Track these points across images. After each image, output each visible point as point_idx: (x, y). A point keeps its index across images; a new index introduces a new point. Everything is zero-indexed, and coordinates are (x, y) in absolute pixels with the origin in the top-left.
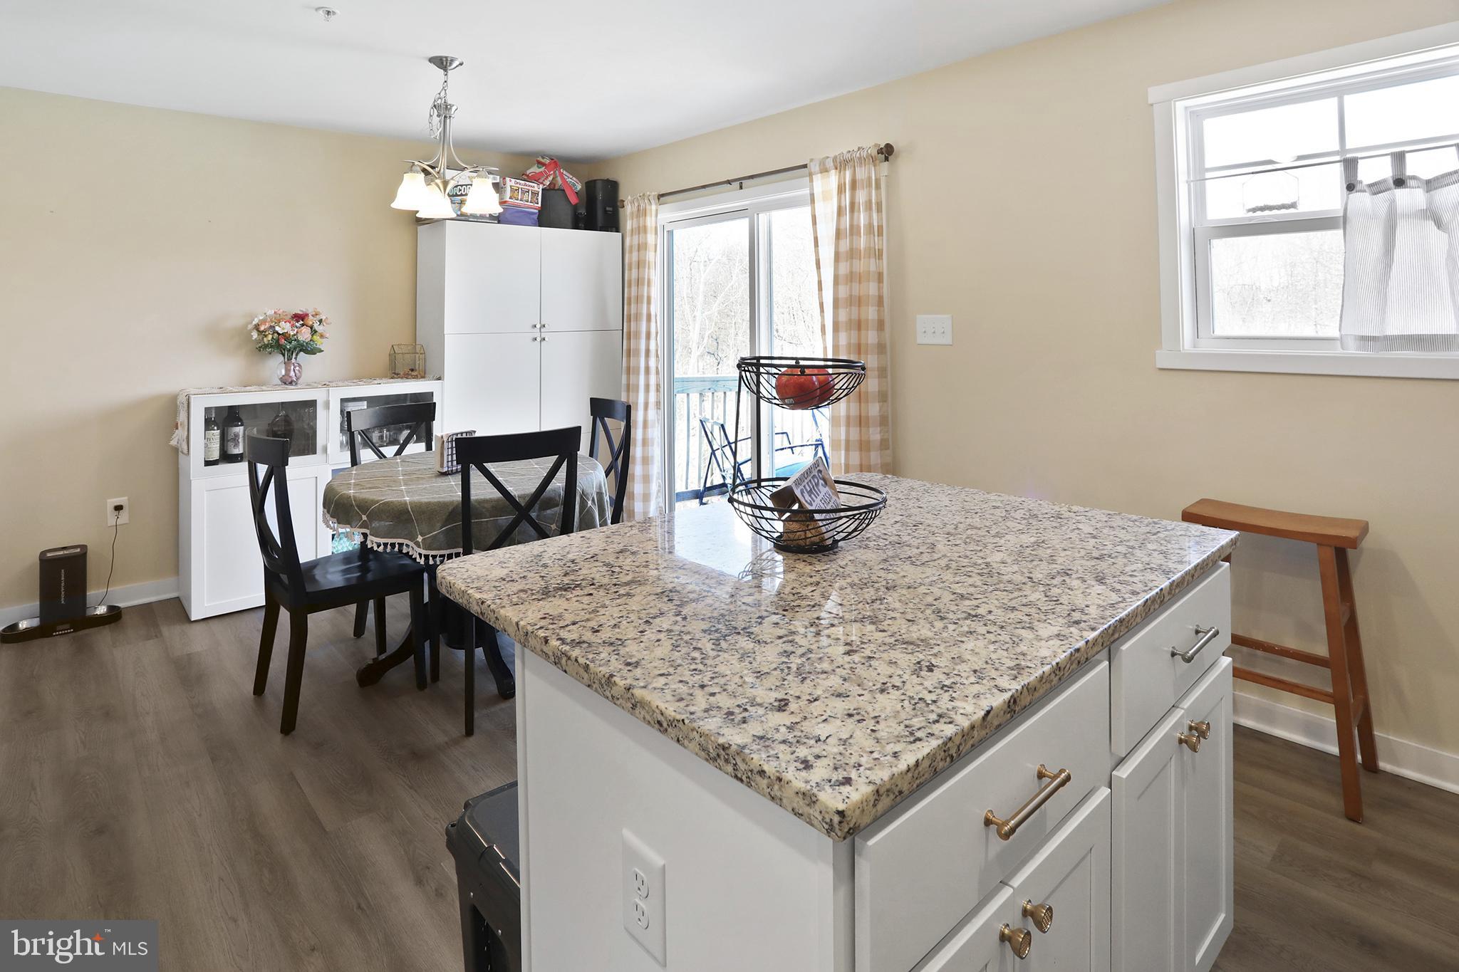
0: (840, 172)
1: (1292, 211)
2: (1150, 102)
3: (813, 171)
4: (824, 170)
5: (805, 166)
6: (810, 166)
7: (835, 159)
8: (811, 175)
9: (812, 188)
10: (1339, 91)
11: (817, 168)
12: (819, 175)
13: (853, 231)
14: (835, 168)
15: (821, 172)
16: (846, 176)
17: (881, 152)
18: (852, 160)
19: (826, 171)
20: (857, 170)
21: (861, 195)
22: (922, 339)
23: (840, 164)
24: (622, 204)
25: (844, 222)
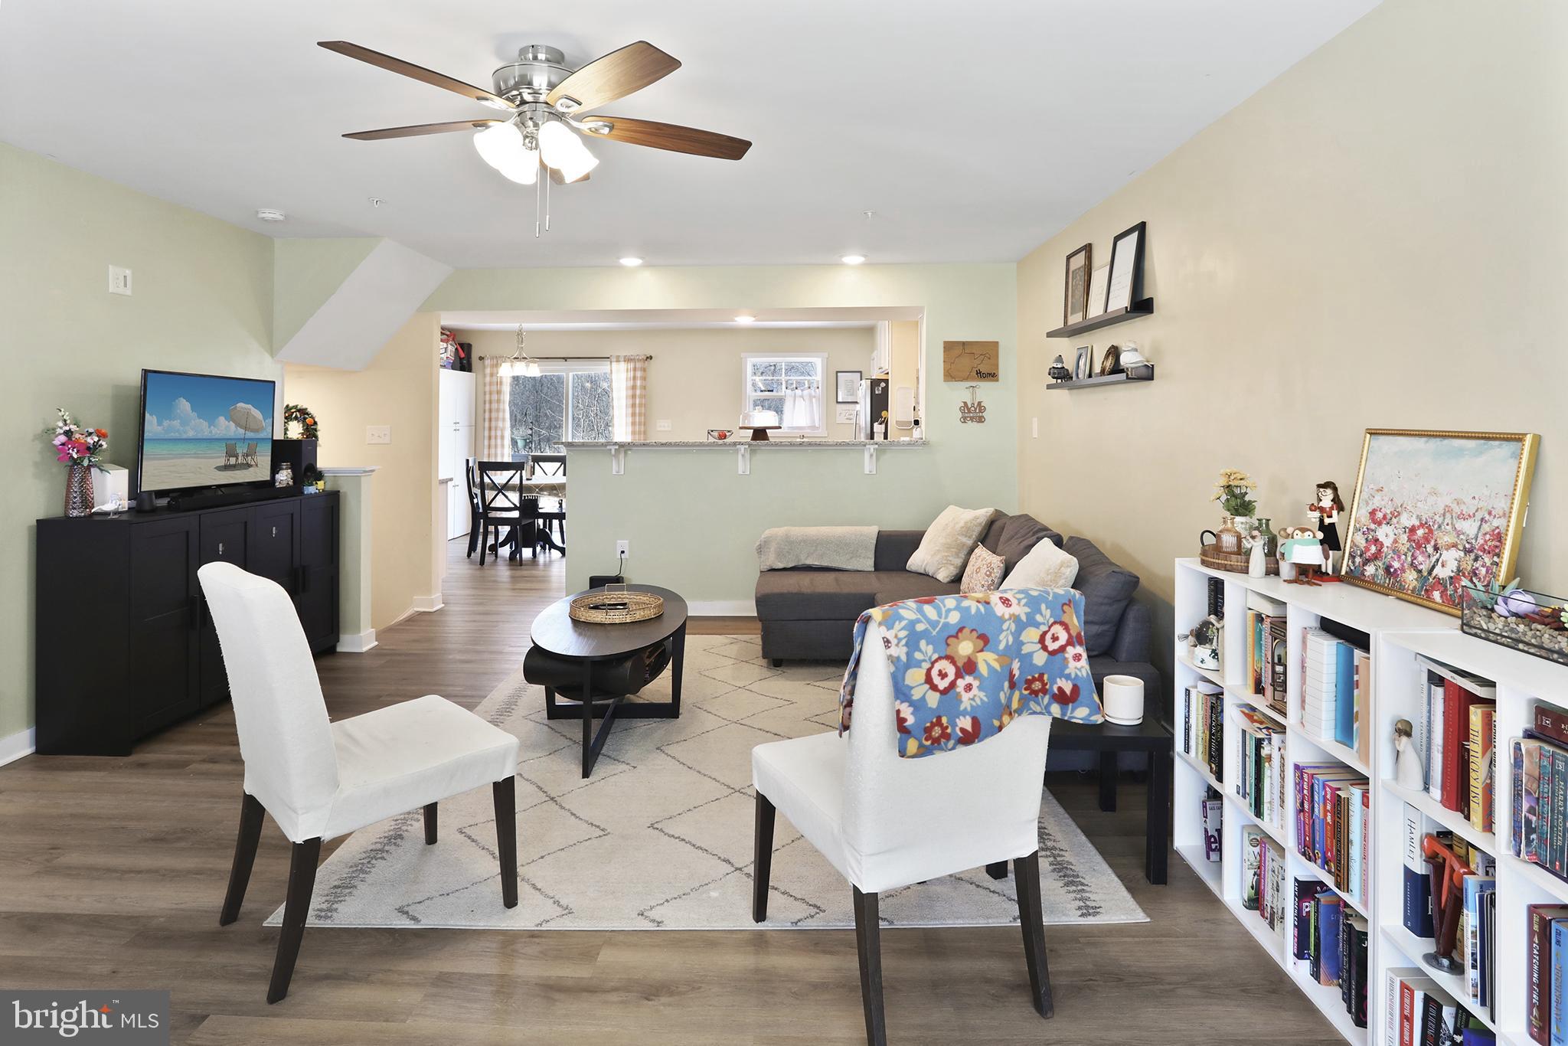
0: (628, 363)
1: (771, 393)
2: (742, 357)
3: (612, 360)
4: (618, 361)
5: (608, 358)
6: (611, 358)
7: (625, 356)
8: (611, 362)
9: (612, 367)
11: (615, 360)
12: (616, 363)
13: (634, 387)
14: (625, 361)
15: (617, 361)
16: (631, 365)
17: (647, 358)
18: (634, 359)
19: (619, 361)
20: (637, 363)
21: (639, 374)
22: (659, 429)
23: (628, 360)
24: (481, 358)
25: (631, 383)
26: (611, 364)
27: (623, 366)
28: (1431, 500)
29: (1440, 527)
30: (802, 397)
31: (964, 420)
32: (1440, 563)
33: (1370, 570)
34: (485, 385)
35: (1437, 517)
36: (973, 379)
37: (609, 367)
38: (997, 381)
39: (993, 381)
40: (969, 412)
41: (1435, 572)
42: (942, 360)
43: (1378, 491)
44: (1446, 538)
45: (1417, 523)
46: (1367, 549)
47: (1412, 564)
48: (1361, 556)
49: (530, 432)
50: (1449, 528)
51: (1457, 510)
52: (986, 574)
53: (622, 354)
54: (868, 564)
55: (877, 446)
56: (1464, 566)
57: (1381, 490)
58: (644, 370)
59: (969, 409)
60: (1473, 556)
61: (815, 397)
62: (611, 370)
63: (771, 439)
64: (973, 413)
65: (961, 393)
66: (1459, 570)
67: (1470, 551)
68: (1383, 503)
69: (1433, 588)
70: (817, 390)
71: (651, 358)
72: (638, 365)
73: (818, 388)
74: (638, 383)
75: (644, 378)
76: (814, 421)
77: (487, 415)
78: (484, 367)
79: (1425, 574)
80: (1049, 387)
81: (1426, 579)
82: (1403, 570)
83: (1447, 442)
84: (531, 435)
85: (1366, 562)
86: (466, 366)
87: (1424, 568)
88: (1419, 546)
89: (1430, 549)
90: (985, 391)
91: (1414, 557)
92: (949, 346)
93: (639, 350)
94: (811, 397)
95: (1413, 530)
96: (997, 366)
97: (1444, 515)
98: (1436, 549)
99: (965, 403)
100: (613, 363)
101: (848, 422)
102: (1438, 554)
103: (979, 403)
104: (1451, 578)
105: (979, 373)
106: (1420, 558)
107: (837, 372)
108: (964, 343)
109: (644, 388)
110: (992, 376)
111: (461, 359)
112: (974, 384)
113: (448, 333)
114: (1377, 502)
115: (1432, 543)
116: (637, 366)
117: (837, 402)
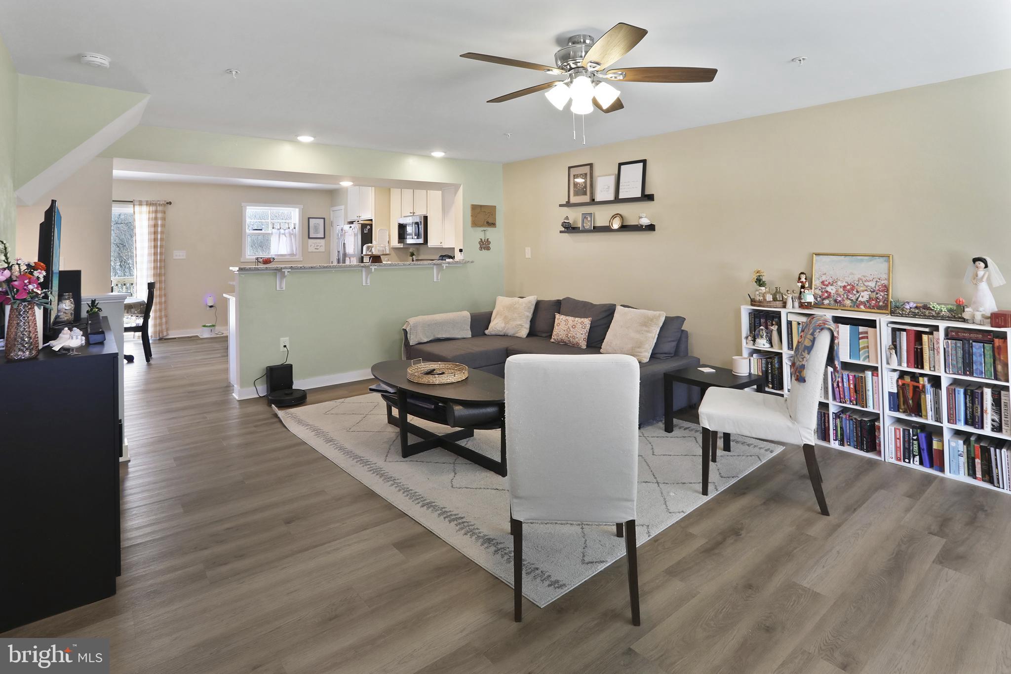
0: (149, 206)
1: (261, 231)
3: (135, 204)
5: (132, 202)
6: (134, 202)
7: (147, 201)
9: (134, 209)
11: (137, 203)
13: (155, 226)
14: (147, 205)
15: (139, 205)
16: (152, 208)
17: (167, 203)
18: (156, 204)
19: (142, 205)
20: (158, 207)
21: (159, 215)
22: (175, 258)
23: (149, 204)
25: (152, 223)
26: (134, 207)
27: (145, 209)
28: (850, 276)
29: (857, 285)
30: (284, 234)
31: (481, 248)
32: (861, 296)
33: (826, 302)
35: (855, 282)
36: (485, 226)
37: (132, 209)
38: (496, 227)
39: (494, 227)
40: (483, 244)
41: (859, 300)
42: (470, 215)
43: (823, 274)
44: (861, 288)
45: (846, 284)
46: (823, 295)
47: (847, 298)
48: (820, 297)
50: (862, 285)
51: (864, 279)
52: (582, 328)
54: (468, 334)
55: (447, 265)
56: (872, 296)
57: (825, 274)
58: (164, 212)
59: (483, 243)
60: (875, 293)
61: (292, 234)
62: (134, 212)
63: (383, 262)
64: (485, 245)
65: (479, 234)
66: (870, 298)
67: (874, 291)
68: (827, 279)
69: (860, 305)
70: (294, 230)
71: (170, 203)
72: (159, 208)
73: (295, 228)
74: (160, 222)
75: (164, 219)
76: (293, 250)
79: (855, 300)
80: (561, 232)
81: (855, 302)
82: (844, 300)
83: (854, 257)
85: (824, 299)
87: (854, 298)
88: (849, 292)
89: (855, 292)
90: (491, 234)
91: (847, 296)
92: (474, 208)
93: (159, 197)
94: (290, 234)
95: (844, 287)
96: (495, 219)
97: (859, 281)
98: (858, 292)
99: (481, 239)
100: (135, 206)
101: (316, 251)
102: (859, 294)
103: (488, 239)
104: (867, 301)
105: (488, 223)
106: (851, 296)
107: (309, 218)
108: (481, 206)
109: (163, 226)
110: (492, 224)
112: (485, 229)
114: (824, 278)
115: (855, 290)
117: (309, 238)
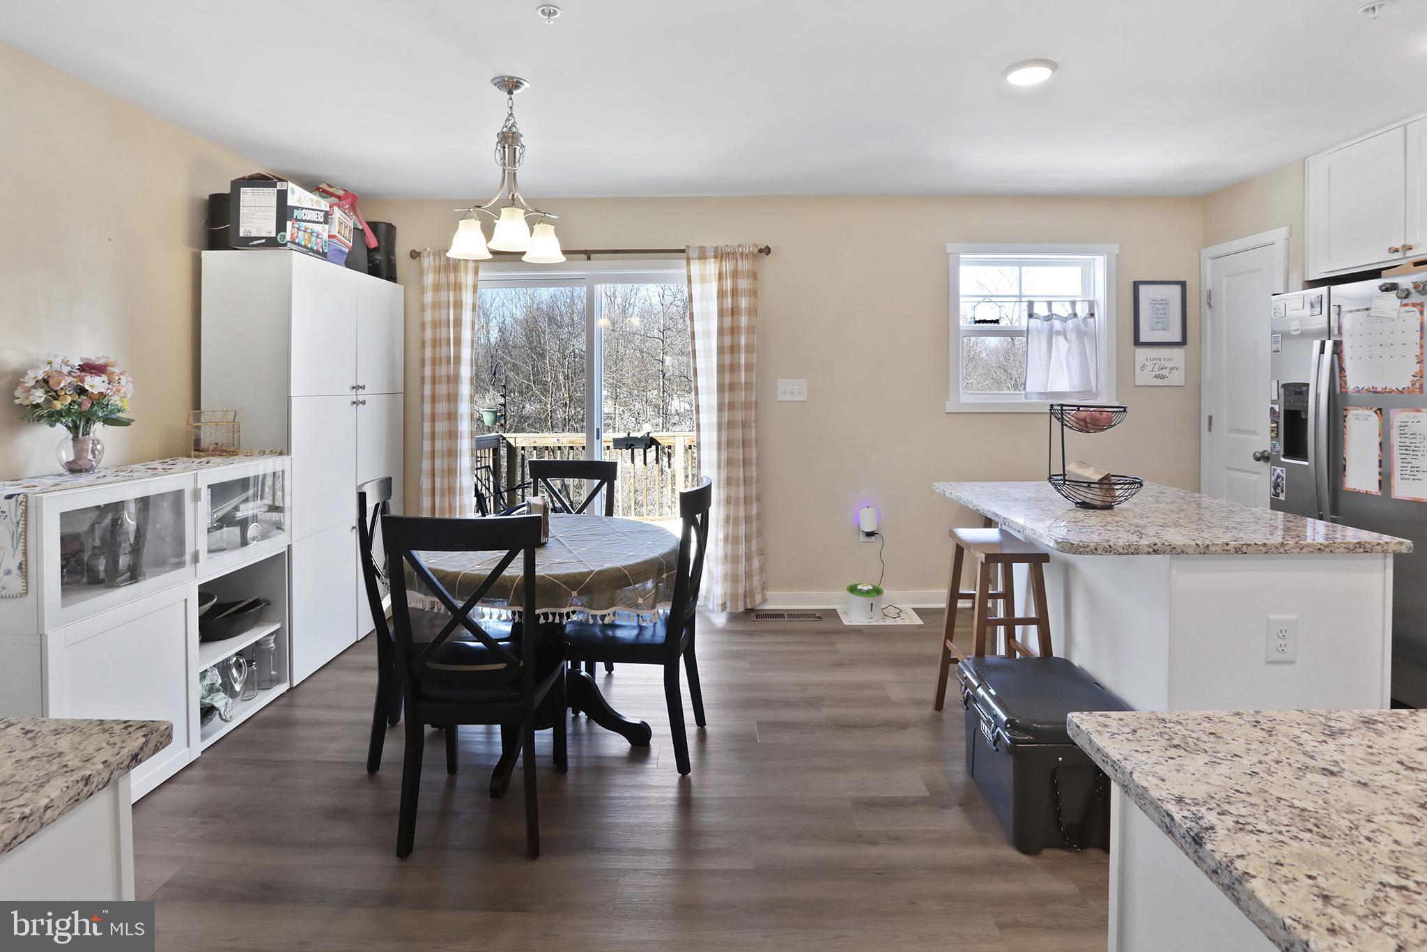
0: (721, 261)
1: (996, 325)
2: (948, 252)
3: (691, 256)
4: (703, 257)
5: (683, 251)
6: (688, 251)
7: (716, 249)
8: (688, 259)
9: (689, 271)
10: (1020, 264)
11: (696, 255)
12: (697, 261)
13: (734, 311)
14: (716, 257)
15: (699, 259)
16: (728, 267)
17: (761, 251)
18: (733, 254)
19: (705, 259)
20: (739, 262)
21: (743, 284)
22: (782, 397)
23: (720, 255)
24: (415, 255)
25: (729, 302)
26: (688, 264)
27: (712, 267)
30: (1064, 334)
34: (422, 308)
37: (685, 270)
49: (502, 401)
53: (710, 244)
58: (754, 276)
62: (690, 278)
70: (1091, 320)
71: (767, 251)
72: (743, 265)
73: (1093, 314)
74: (744, 302)
75: (753, 294)
76: (1088, 381)
77: (428, 390)
78: (421, 273)
84: (504, 405)
86: (383, 267)
93: (743, 236)
94: (1082, 334)
100: (691, 262)
101: (1160, 381)
107: (1136, 284)
109: (752, 311)
111: (370, 251)
113: (341, 193)
116: (740, 268)
117: (1137, 343)
